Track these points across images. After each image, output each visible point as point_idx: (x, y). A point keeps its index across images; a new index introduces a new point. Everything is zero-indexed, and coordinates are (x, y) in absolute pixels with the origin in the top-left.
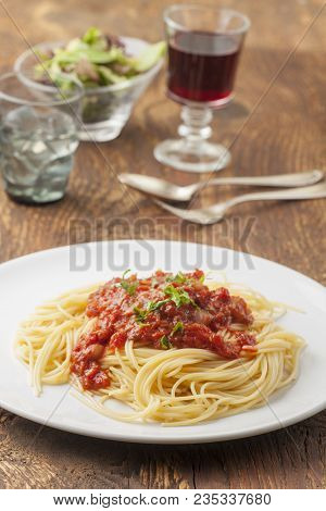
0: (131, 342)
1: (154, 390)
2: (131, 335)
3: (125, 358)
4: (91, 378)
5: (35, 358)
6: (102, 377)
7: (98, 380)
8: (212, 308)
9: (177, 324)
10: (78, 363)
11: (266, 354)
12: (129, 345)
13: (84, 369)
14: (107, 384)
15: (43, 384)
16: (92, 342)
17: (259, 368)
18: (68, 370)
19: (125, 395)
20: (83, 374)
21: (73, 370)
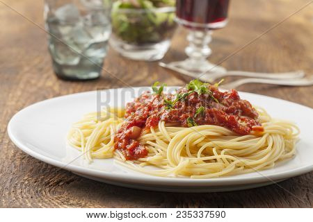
0: (163, 123)
1: (184, 154)
2: (163, 117)
3: (158, 133)
4: (132, 150)
5: (85, 142)
6: (141, 149)
7: (137, 151)
8: (225, 102)
9: (199, 108)
10: (121, 141)
11: (270, 134)
12: (161, 125)
13: (126, 145)
14: (145, 154)
15: (93, 157)
16: (131, 125)
17: (266, 142)
18: (113, 147)
19: (160, 160)
20: (125, 148)
21: (117, 147)
